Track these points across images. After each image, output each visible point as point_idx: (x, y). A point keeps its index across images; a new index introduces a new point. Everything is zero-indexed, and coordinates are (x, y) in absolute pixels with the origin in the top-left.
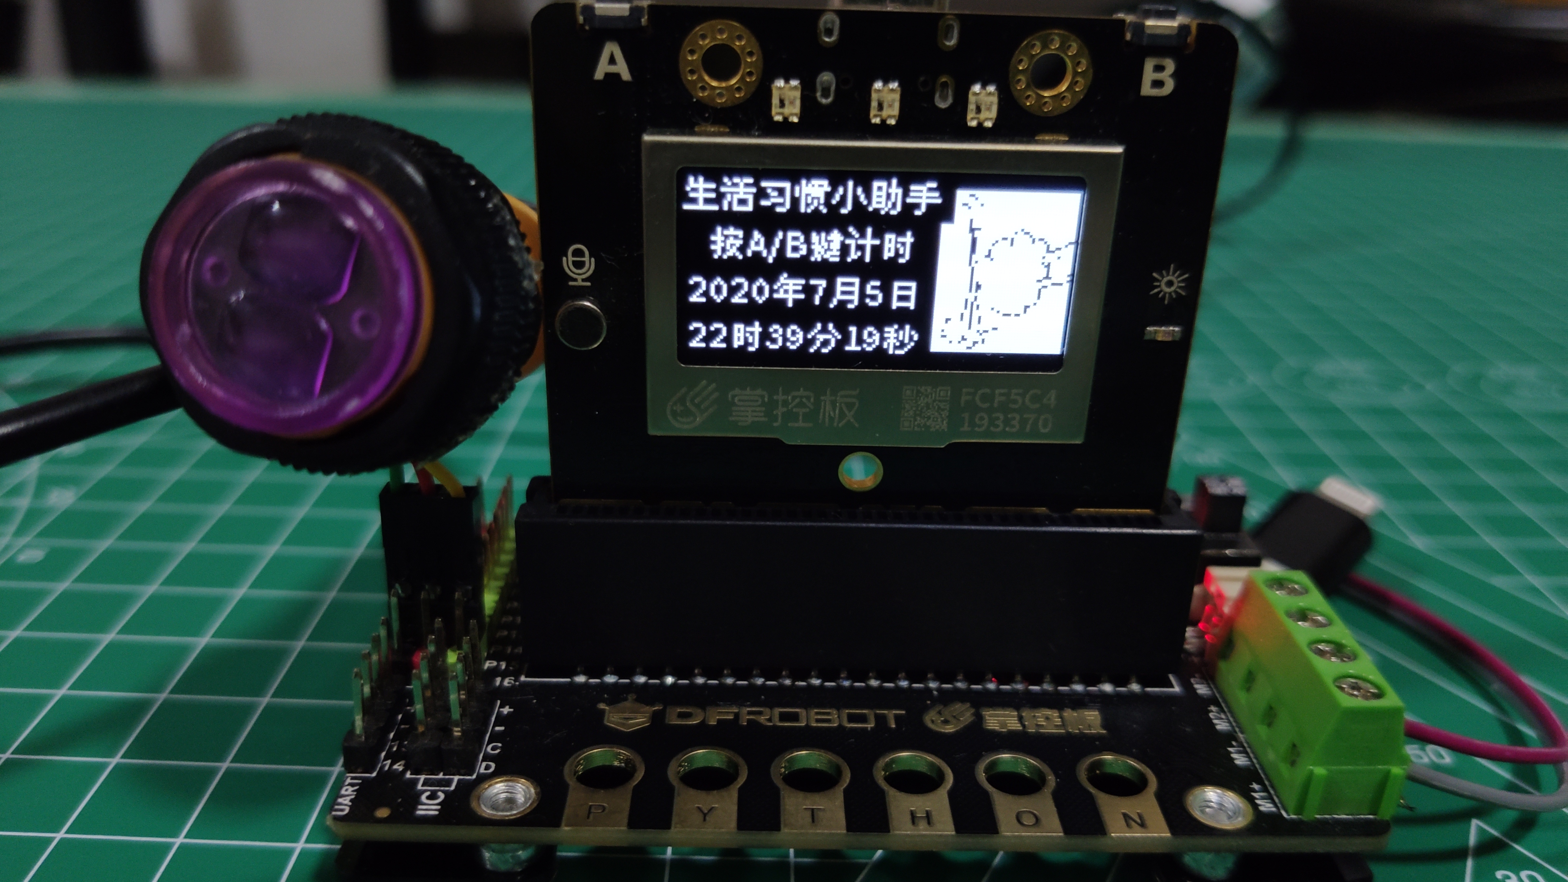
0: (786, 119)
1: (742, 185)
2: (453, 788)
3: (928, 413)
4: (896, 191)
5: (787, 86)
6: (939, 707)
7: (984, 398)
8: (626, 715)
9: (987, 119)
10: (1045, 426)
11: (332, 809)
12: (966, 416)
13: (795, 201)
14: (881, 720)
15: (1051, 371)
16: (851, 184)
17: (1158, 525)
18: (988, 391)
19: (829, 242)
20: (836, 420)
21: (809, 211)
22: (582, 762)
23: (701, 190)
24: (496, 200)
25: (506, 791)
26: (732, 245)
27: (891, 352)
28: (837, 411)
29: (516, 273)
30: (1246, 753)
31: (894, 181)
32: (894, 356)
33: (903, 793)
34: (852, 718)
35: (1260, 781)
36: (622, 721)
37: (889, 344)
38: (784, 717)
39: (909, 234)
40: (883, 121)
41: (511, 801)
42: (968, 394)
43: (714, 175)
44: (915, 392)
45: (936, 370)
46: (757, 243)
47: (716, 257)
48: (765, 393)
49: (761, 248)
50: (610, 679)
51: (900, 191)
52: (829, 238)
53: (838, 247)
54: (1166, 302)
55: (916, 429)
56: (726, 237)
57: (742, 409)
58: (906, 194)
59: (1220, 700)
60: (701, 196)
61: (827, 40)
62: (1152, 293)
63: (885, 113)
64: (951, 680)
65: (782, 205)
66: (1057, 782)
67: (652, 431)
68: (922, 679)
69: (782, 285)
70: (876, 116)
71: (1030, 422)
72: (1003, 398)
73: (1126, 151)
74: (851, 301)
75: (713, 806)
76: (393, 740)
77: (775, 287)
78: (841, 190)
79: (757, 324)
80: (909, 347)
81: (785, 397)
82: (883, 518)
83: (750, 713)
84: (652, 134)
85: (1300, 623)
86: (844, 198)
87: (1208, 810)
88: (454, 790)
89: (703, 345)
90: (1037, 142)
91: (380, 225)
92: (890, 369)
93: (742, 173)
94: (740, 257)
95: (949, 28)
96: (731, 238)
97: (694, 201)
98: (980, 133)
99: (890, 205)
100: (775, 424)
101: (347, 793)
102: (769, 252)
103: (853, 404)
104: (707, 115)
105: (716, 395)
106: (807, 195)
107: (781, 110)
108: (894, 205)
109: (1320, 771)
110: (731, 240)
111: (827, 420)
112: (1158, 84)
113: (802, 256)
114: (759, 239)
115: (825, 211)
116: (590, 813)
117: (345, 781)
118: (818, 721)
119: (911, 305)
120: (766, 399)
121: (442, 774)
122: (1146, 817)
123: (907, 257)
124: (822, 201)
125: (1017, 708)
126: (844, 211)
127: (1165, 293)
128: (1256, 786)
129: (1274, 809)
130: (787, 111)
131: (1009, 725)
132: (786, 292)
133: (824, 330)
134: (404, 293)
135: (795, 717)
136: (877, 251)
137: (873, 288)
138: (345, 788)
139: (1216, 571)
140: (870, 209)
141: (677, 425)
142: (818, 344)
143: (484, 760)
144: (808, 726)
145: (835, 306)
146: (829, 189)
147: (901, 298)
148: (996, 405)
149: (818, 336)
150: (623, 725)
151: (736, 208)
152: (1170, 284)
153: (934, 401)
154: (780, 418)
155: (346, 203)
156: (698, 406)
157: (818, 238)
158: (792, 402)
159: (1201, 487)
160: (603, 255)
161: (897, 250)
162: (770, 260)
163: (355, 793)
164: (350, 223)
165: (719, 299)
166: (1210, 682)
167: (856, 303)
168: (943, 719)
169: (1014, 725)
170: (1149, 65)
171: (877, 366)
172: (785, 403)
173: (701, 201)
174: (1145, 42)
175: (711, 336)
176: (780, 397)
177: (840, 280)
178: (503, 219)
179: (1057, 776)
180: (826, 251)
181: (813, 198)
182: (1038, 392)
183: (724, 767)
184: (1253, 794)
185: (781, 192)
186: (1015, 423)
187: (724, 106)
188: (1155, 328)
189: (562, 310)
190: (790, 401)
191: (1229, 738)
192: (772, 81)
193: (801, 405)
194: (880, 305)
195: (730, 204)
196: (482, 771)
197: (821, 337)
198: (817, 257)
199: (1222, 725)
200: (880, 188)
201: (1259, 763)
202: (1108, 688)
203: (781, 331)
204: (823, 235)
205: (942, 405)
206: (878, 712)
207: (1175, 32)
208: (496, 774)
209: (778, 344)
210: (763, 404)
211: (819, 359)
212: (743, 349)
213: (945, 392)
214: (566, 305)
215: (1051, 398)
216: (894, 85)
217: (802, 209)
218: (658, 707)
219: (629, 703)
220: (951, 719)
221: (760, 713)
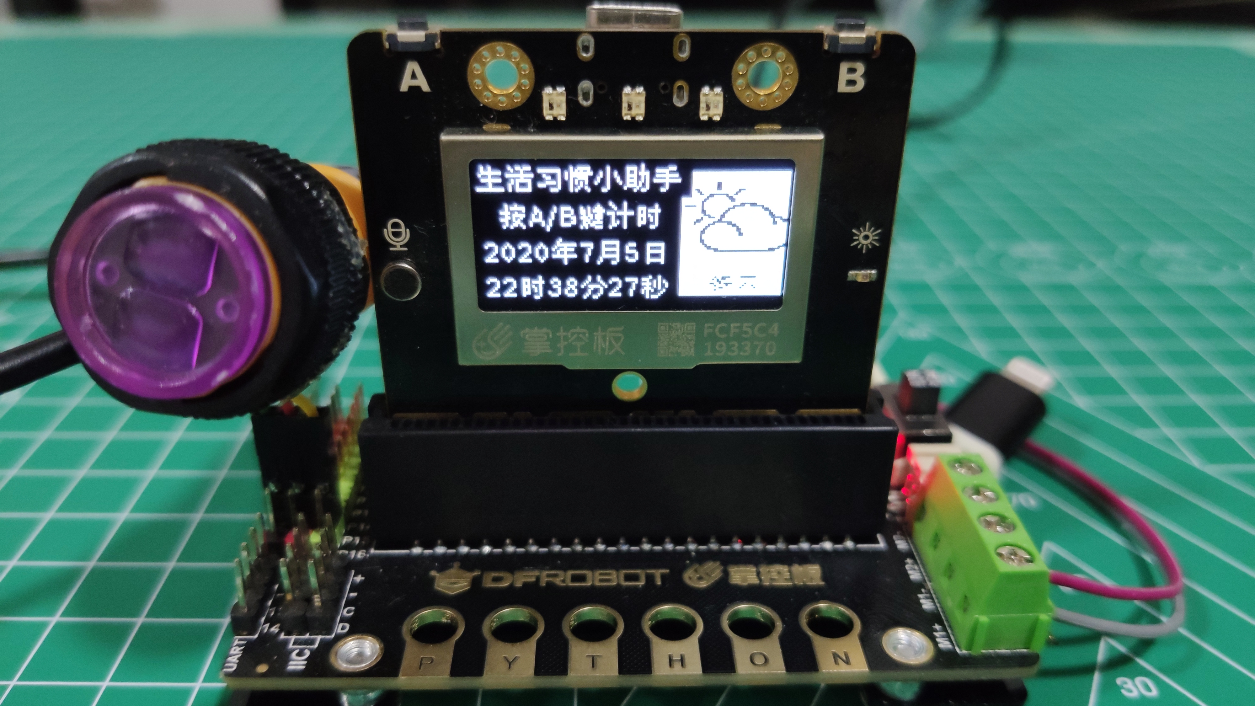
0: (555, 118)
1: (522, 171)
2: (316, 646)
3: (679, 343)
4: (645, 173)
5: (555, 92)
6: (696, 566)
7: (722, 330)
8: (453, 580)
9: (715, 115)
10: (771, 351)
11: (223, 667)
12: (709, 344)
13: (565, 184)
14: (650, 579)
15: (774, 309)
16: (608, 168)
17: (861, 421)
18: (724, 325)
19: (594, 214)
20: (607, 350)
21: (577, 191)
22: (417, 620)
23: (489, 177)
25: (357, 646)
26: (517, 219)
28: (607, 343)
29: (345, 255)
30: (932, 598)
31: (643, 166)
32: (650, 301)
33: (663, 640)
34: (628, 578)
35: (941, 623)
36: (449, 586)
37: (645, 291)
38: (575, 578)
39: (657, 206)
40: (633, 118)
41: (360, 654)
42: (709, 328)
43: (499, 164)
44: (667, 327)
45: (683, 310)
46: (537, 217)
47: (504, 227)
48: (549, 331)
49: (540, 220)
50: (440, 550)
51: (648, 174)
52: (594, 211)
53: (602, 218)
54: (864, 252)
55: (670, 354)
56: (512, 212)
57: (532, 343)
58: (653, 175)
59: (915, 554)
60: (490, 181)
61: (584, 55)
62: (852, 245)
63: (634, 112)
64: (705, 542)
66: (783, 628)
67: (462, 362)
68: (683, 542)
69: (559, 248)
70: (626, 115)
71: (759, 348)
72: (737, 330)
73: (825, 138)
74: (615, 259)
75: (517, 655)
76: (272, 606)
77: (553, 249)
78: (601, 173)
79: (540, 277)
80: (662, 293)
81: (565, 334)
82: (647, 423)
83: (548, 576)
84: (449, 134)
85: (973, 497)
86: (603, 180)
87: (898, 648)
88: (318, 647)
89: (498, 295)
90: (755, 132)
92: (647, 310)
93: (521, 162)
94: (524, 227)
95: (682, 43)
96: (516, 213)
97: (484, 185)
98: (710, 126)
99: (640, 184)
100: (559, 355)
101: (235, 652)
102: (547, 222)
103: (620, 338)
104: (492, 117)
105: (511, 333)
106: (574, 179)
107: (551, 112)
108: (644, 185)
109: (984, 619)
110: (516, 215)
111: (599, 350)
112: (851, 83)
113: (573, 226)
114: (538, 214)
115: (589, 190)
116: (421, 664)
117: (233, 643)
118: (601, 581)
119: (662, 261)
120: (551, 336)
121: (308, 634)
122: (850, 656)
123: (657, 224)
124: (587, 183)
125: (756, 564)
126: (604, 190)
127: (863, 245)
128: (937, 627)
129: (950, 646)
130: (555, 112)
131: (749, 579)
133: (594, 281)
134: (256, 287)
135: (583, 578)
136: (632, 220)
137: (631, 248)
138: (233, 649)
139: (916, 448)
140: (625, 188)
142: (589, 292)
143: (341, 621)
144: (593, 587)
145: (602, 264)
146: (591, 174)
147: (653, 256)
149: (590, 286)
150: (449, 589)
151: (519, 190)
152: (866, 237)
153: (683, 334)
154: (562, 350)
155: (205, 218)
157: (585, 210)
159: (903, 382)
160: (416, 227)
161: (648, 219)
162: (548, 229)
163: (241, 652)
164: (208, 232)
165: (509, 260)
166: (908, 539)
167: (618, 260)
168: (698, 576)
169: (753, 579)
170: (844, 67)
171: (636, 308)
172: (566, 338)
173: (490, 185)
174: (840, 50)
175: (504, 288)
176: (561, 334)
177: (604, 243)
179: (784, 622)
180: (591, 221)
181: (579, 181)
182: (764, 325)
183: (527, 620)
184: (935, 634)
185: (553, 176)
186: (747, 348)
187: (506, 109)
188: (856, 272)
189: (386, 271)
190: (570, 337)
191: (919, 586)
192: (542, 88)
193: (578, 339)
194: (637, 262)
195: (513, 187)
196: (339, 631)
197: (592, 287)
198: (584, 226)
199: (915, 576)
200: (632, 172)
201: (941, 607)
202: (828, 545)
203: (560, 282)
204: (589, 208)
205: (689, 337)
207: (864, 42)
208: (350, 633)
209: (558, 293)
210: (548, 340)
211: (591, 304)
212: (530, 298)
213: (691, 326)
214: (388, 266)
215: (775, 329)
216: (640, 90)
217: (571, 190)
218: (476, 573)
219: (454, 571)
220: (704, 576)
221: (556, 576)
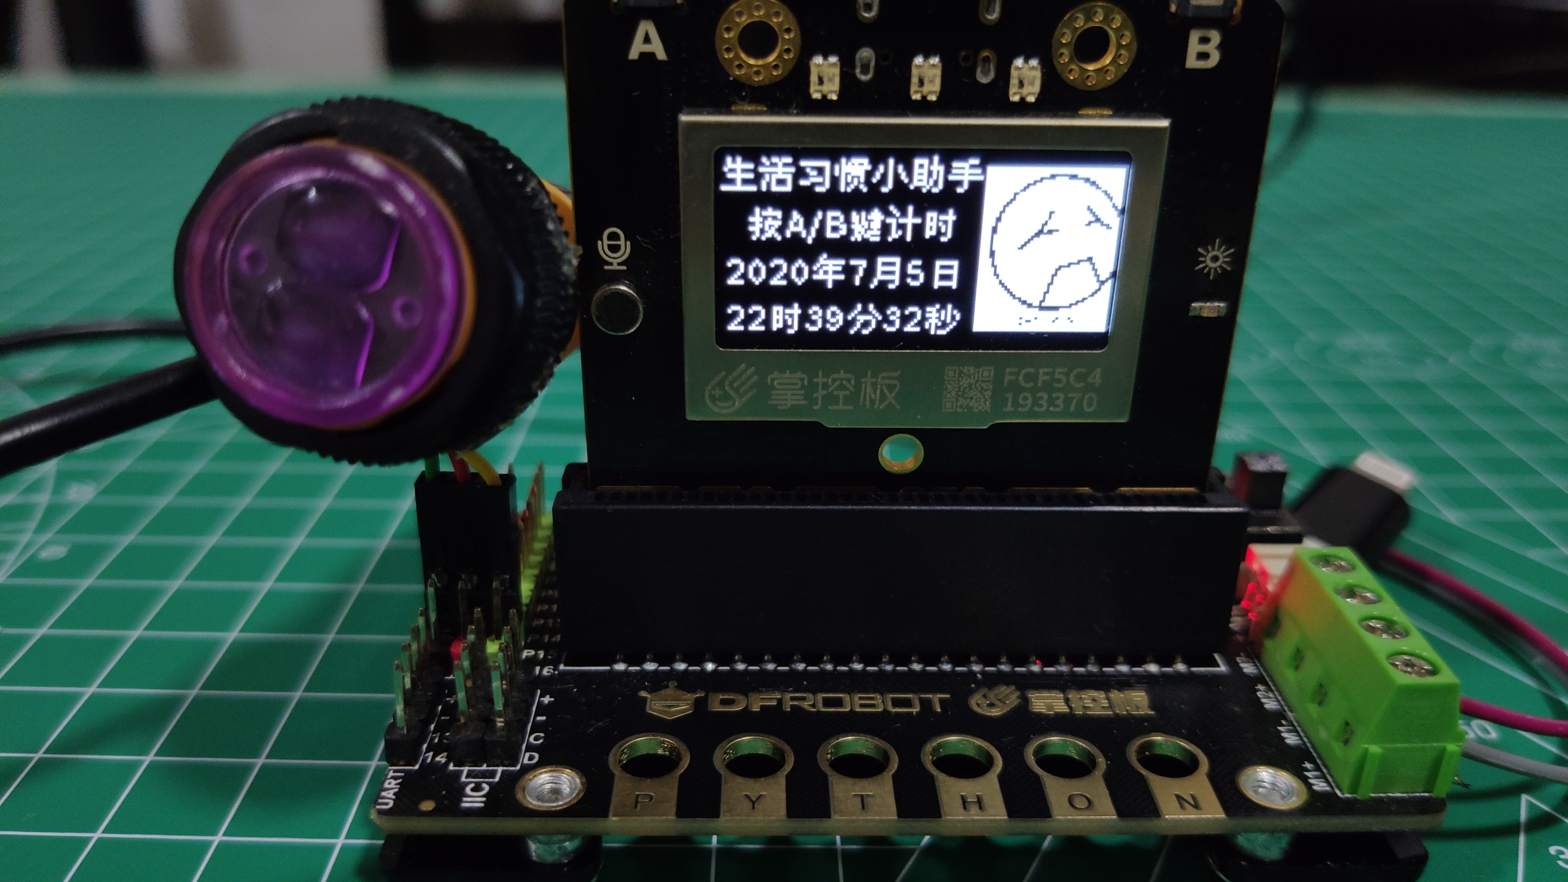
0: (824, 97)
1: (780, 164)
2: (497, 779)
3: (971, 393)
4: (938, 168)
5: (826, 62)
6: (985, 690)
7: (1027, 378)
8: (669, 703)
9: (1029, 94)
10: (1090, 405)
11: (376, 803)
12: (1010, 396)
13: (835, 180)
14: (926, 704)
15: (1096, 350)
16: (891, 162)
17: (1203, 503)
18: (1031, 370)
19: (869, 221)
20: (877, 403)
21: (849, 190)
22: (625, 751)
23: (739, 171)
24: (533, 184)
25: (550, 781)
26: (770, 226)
27: (932, 332)
28: (878, 392)
29: (555, 258)
30: (1297, 732)
31: (936, 158)
32: (936, 336)
33: (952, 778)
34: (896, 703)
35: (1312, 761)
36: (664, 709)
37: (930, 324)
38: (827, 702)
39: (951, 212)
40: (924, 98)
41: (556, 792)
42: (1011, 374)
43: (752, 155)
44: (957, 372)
45: (979, 350)
46: (796, 224)
47: (754, 238)
48: (804, 376)
49: (800, 228)
50: (650, 666)
51: (942, 169)
52: (869, 217)
53: (879, 226)
54: (1211, 278)
55: (958, 410)
56: (765, 218)
57: (782, 392)
58: (948, 171)
59: (1267, 679)
60: (739, 176)
61: (866, 15)
62: (1197, 268)
63: (926, 89)
64: (995, 662)
65: (821, 184)
66: (1107, 765)
67: (690, 417)
68: (965, 662)
69: (822, 266)
70: (916, 92)
71: (1075, 401)
72: (1046, 378)
73: (1172, 124)
74: (892, 282)
75: (761, 793)
76: (434, 732)
77: (815, 268)
78: (881, 168)
79: (796, 305)
80: (951, 327)
81: (825, 380)
82: (924, 501)
83: (792, 699)
84: (689, 114)
85: (1348, 600)
86: (884, 176)
87: (1261, 790)
88: (498, 782)
89: (741, 328)
90: (1082, 117)
91: (422, 211)
92: (931, 350)
93: (780, 152)
94: (779, 238)
95: (991, 2)
96: (770, 219)
97: (732, 182)
98: (1022, 108)
99: (931, 182)
100: (815, 407)
101: (391, 786)
102: (808, 233)
103: (895, 386)
104: (744, 94)
105: (755, 378)
106: (847, 174)
107: (820, 88)
108: (936, 183)
109: (1375, 749)
110: (769, 222)
111: (868, 403)
112: (1203, 56)
113: (842, 237)
114: (798, 220)
115: (865, 189)
116: (637, 802)
117: (387, 775)
118: (862, 706)
119: (953, 284)
120: (806, 383)
121: (485, 765)
122: (1199, 798)
123: (949, 235)
124: (862, 180)
125: (1063, 690)
126: (885, 190)
127: (1211, 268)
128: (1308, 765)
129: (1328, 788)
130: (825, 88)
131: (1055, 707)
132: (826, 272)
133: (865, 311)
134: (447, 280)
135: (839, 703)
136: (918, 230)
137: (915, 267)
138: (388, 781)
139: (1258, 549)
140: (912, 187)
141: (715, 410)
142: (858, 325)
143: (527, 751)
144: (852, 713)
145: (876, 287)
146: (869, 168)
147: (943, 277)
148: (1040, 384)
149: (859, 317)
150: (665, 713)
151: (775, 188)
152: (1215, 259)
153: (977, 381)
154: (820, 402)
155: (387, 189)
156: (736, 390)
157: (858, 217)
158: (832, 384)
159: (1241, 463)
160: (640, 239)
161: (939, 229)
162: (810, 241)
163: (398, 786)
164: (389, 208)
165: (757, 281)
166: (1256, 661)
167: (897, 283)
168: (988, 702)
169: (1061, 707)
170: (1194, 37)
171: (918, 347)
172: (825, 386)
173: (739, 182)
174: (1190, 14)
175: (749, 319)
176: (820, 380)
177: (880, 260)
178: (541, 202)
179: (1107, 758)
180: (866, 231)
181: (853, 178)
182: (1083, 370)
183: (770, 754)
184: (1306, 773)
185: (820, 171)
186: (1059, 402)
187: (762, 84)
188: (1200, 304)
189: (598, 295)
190: (830, 384)
191: (1279, 716)
192: (809, 57)
193: (842, 387)
194: (922, 285)
195: (769, 184)
196: (526, 761)
197: (862, 318)
198: (857, 237)
199: (1270, 704)
200: (921, 166)
201: (1310, 742)
202: (1153, 668)
203: (820, 313)
204: (863, 214)
205: (984, 386)
206: (922, 696)
207: (1221, 3)
208: (540, 764)
209: (817, 326)
210: (803, 387)
211: (859, 341)
212: (782, 331)
213: (987, 372)
214: (602, 289)
215: (1096, 377)
216: (935, 60)
217: (842, 189)
218: (700, 694)
219: (670, 691)
220: (997, 703)
221: (803, 699)
